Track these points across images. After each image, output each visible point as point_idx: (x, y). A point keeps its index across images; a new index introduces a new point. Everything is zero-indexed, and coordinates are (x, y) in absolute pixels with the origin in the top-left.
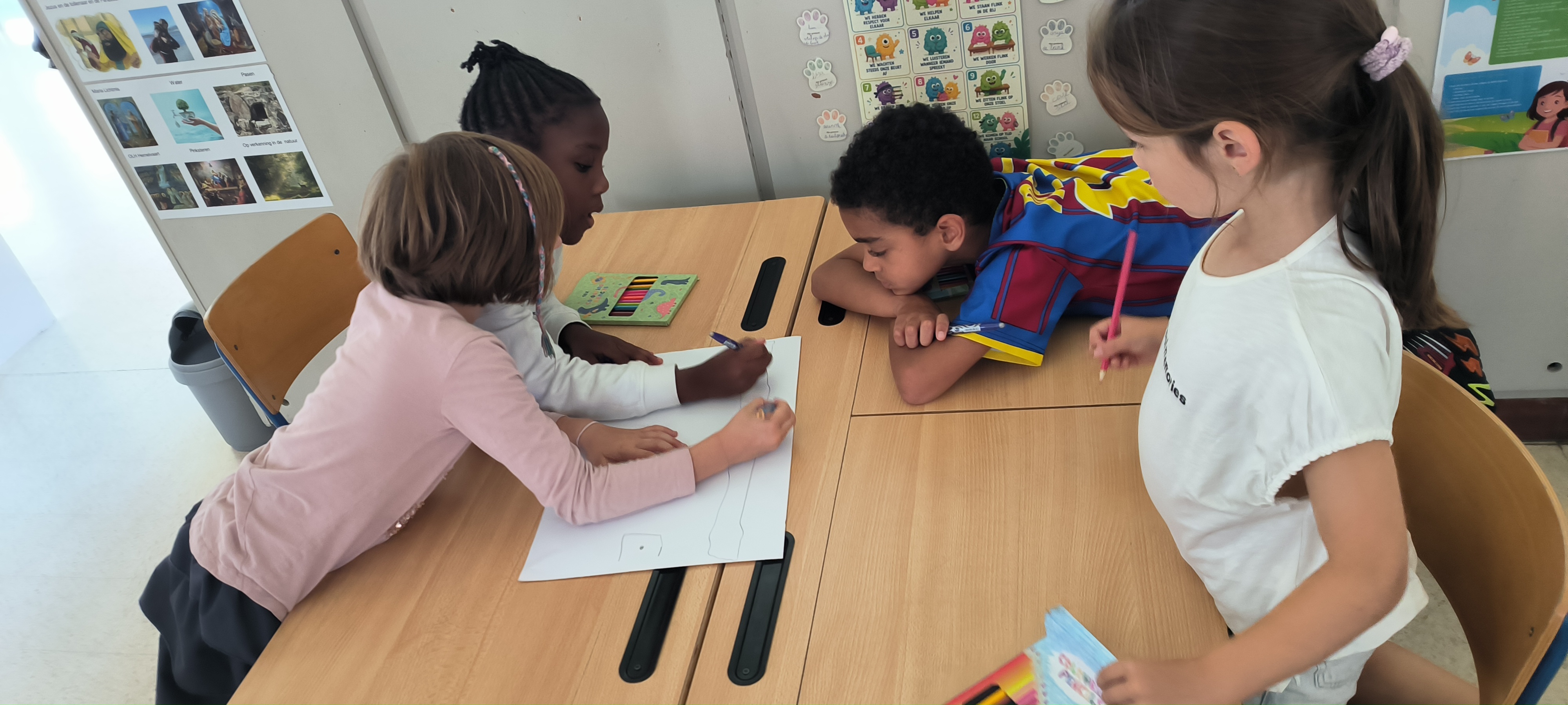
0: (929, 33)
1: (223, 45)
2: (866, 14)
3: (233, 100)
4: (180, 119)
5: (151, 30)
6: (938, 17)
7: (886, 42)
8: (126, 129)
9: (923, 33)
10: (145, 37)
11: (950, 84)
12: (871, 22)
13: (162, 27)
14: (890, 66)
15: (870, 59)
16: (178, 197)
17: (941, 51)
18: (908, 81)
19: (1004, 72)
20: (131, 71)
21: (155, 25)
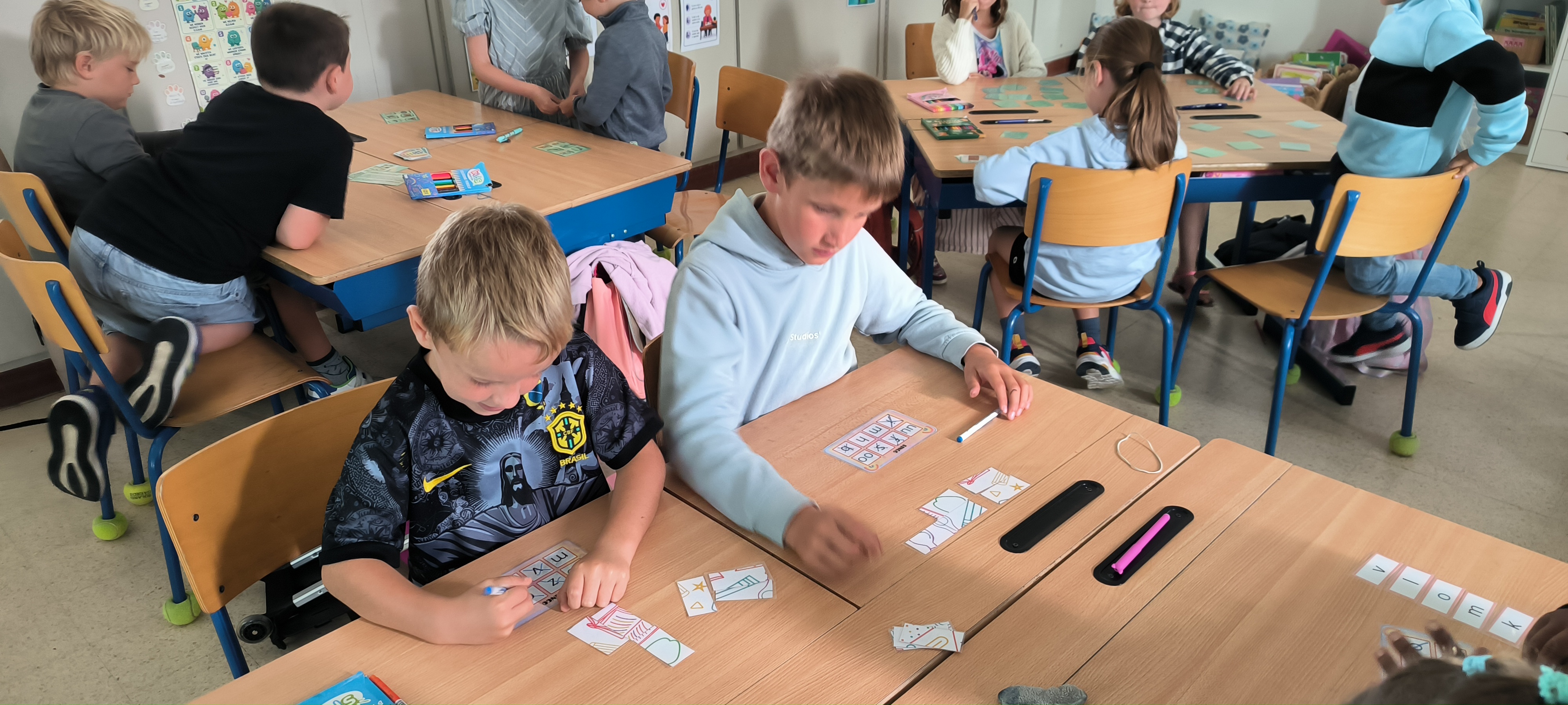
0: (230, 33)
2: (191, 23)
6: (233, 24)
7: (204, 39)
9: (226, 33)
11: (246, 63)
12: (195, 27)
14: (208, 54)
15: (196, 50)
17: (238, 44)
18: (221, 62)
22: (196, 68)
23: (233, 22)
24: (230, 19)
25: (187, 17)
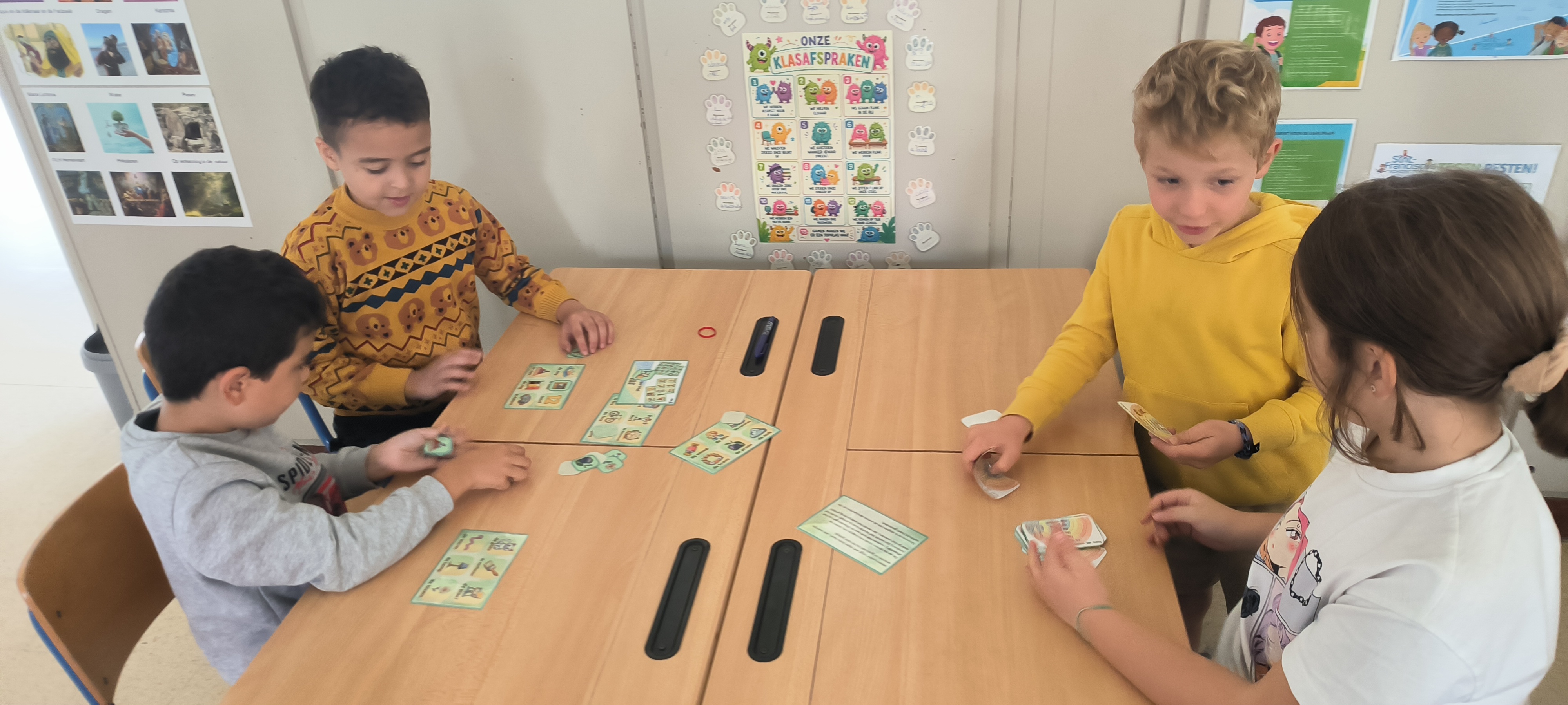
1: (169, 66)
2: (766, 104)
3: (170, 118)
4: (112, 130)
5: (100, 44)
6: (825, 113)
7: (780, 129)
8: (55, 133)
10: (92, 49)
11: (832, 172)
12: (769, 111)
13: (111, 43)
15: (765, 142)
16: (96, 204)
18: (795, 164)
19: (877, 166)
20: (71, 80)
21: (105, 40)
22: (760, 167)
23: (824, 111)
24: (821, 105)
25: (762, 96)
